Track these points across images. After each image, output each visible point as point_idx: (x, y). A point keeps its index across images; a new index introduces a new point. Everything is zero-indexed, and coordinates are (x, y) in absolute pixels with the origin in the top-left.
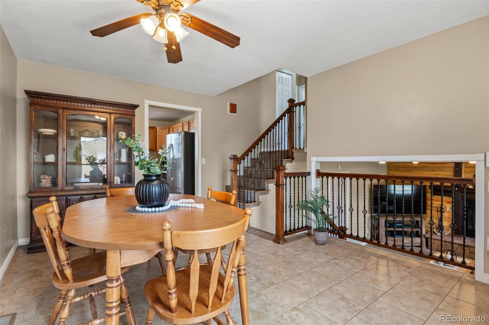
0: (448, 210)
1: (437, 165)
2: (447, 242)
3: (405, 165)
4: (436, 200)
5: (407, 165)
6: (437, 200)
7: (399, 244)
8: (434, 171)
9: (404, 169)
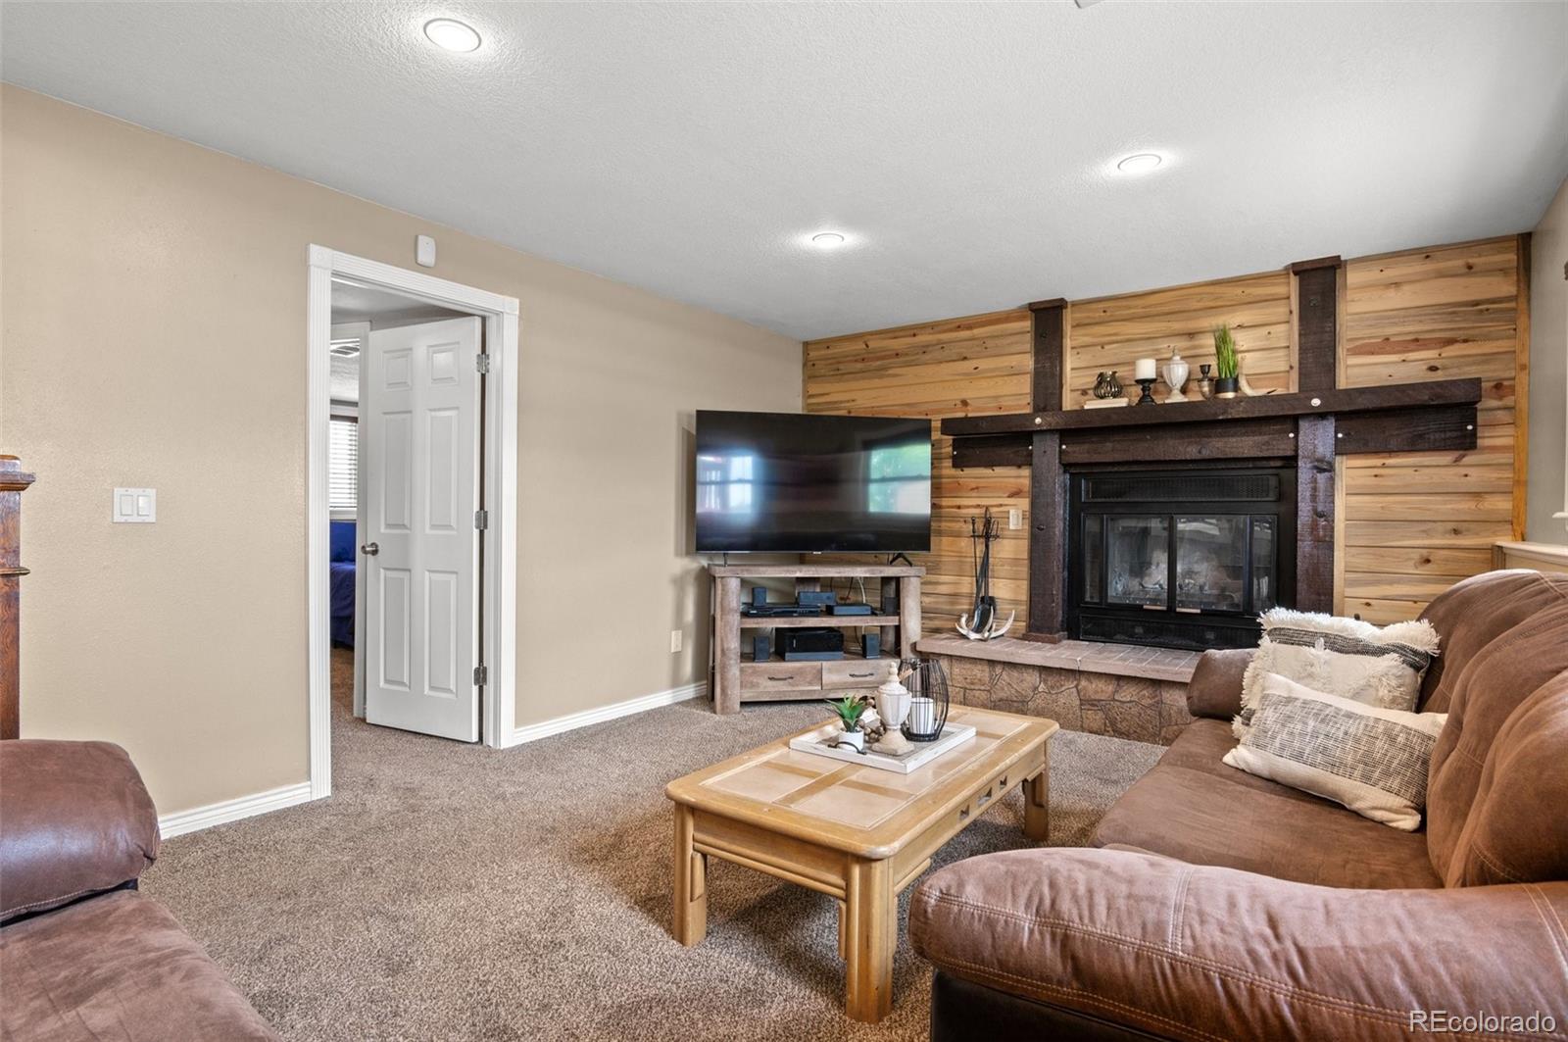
0: (1012, 527)
1: (976, 332)
2: (999, 662)
3: (864, 346)
4: (973, 489)
5: (872, 344)
6: (974, 486)
7: (802, 692)
8: (965, 358)
9: (859, 366)
